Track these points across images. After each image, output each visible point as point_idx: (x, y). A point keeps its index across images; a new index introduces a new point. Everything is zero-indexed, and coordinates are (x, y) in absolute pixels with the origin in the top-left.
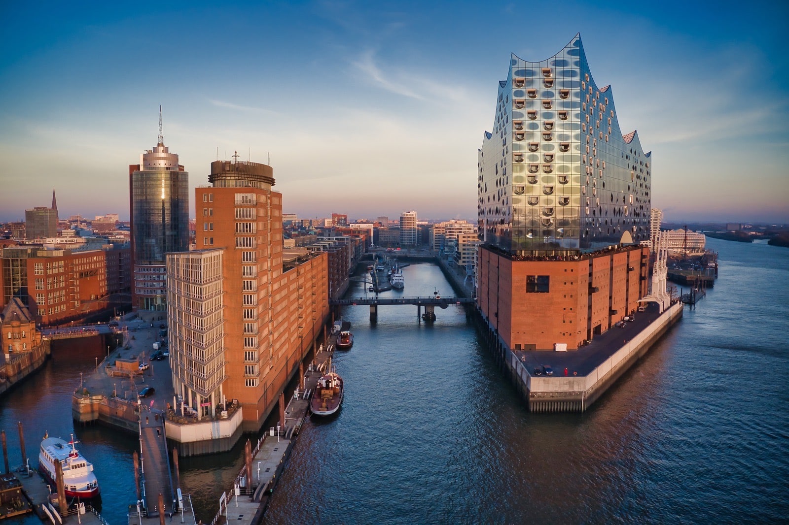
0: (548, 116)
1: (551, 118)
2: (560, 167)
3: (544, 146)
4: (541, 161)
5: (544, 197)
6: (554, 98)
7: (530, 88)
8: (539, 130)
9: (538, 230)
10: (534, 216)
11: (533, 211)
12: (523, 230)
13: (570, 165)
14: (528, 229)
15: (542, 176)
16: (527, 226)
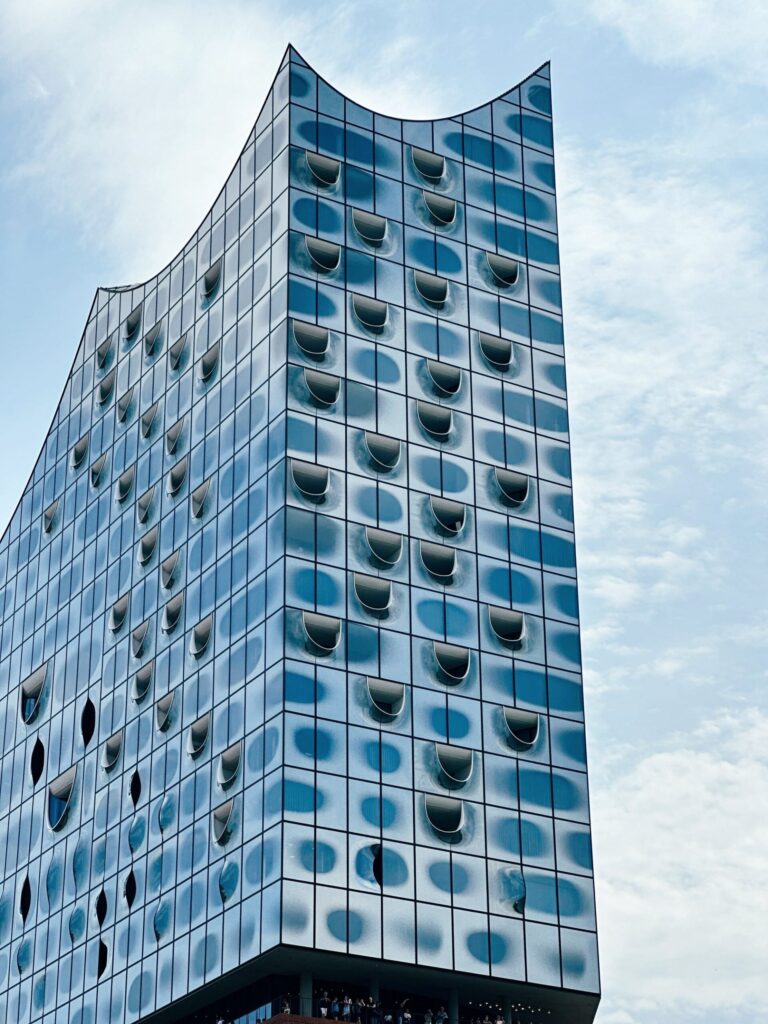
0: (438, 339)
1: (452, 352)
2: (495, 573)
3: (425, 463)
4: (411, 527)
5: (430, 696)
6: (461, 277)
7: (362, 210)
8: (400, 387)
9: (406, 852)
10: (387, 778)
11: (381, 757)
12: (336, 841)
13: (535, 575)
14: (358, 844)
15: (418, 595)
16: (358, 824)
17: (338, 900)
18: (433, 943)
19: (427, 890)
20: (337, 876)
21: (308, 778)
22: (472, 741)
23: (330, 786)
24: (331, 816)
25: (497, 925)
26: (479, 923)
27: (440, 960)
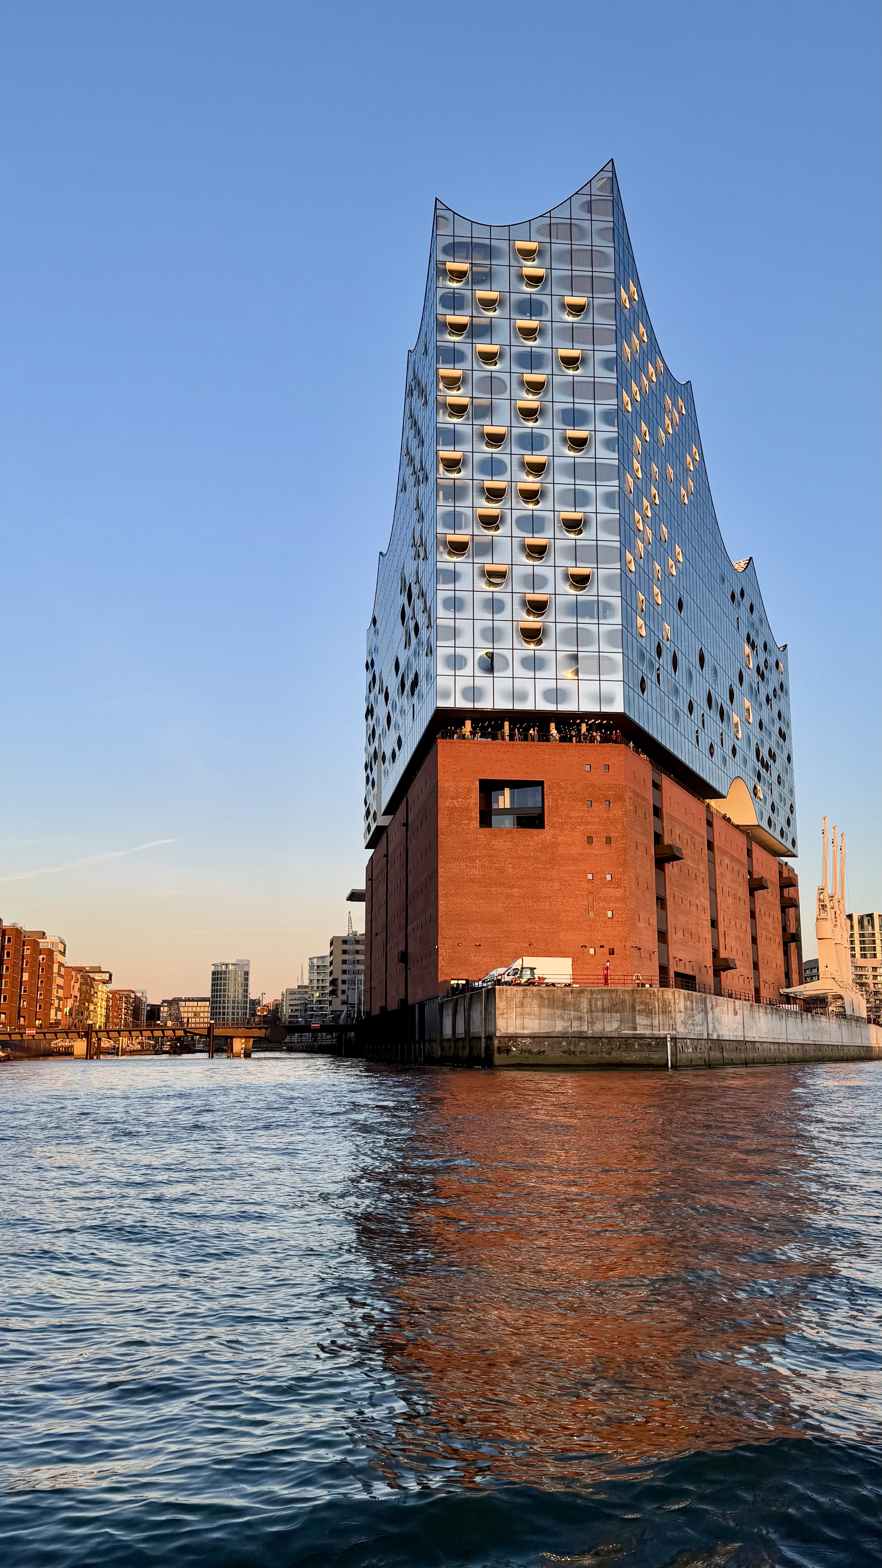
0: (532, 360)
2: (566, 493)
3: (521, 436)
4: (512, 476)
5: (524, 569)
6: (547, 317)
8: (507, 395)
9: (508, 654)
10: (496, 617)
11: (494, 606)
12: (468, 653)
13: (591, 490)
14: (481, 653)
15: (516, 514)
16: (479, 642)
17: (469, 682)
18: (523, 697)
19: (520, 671)
20: (468, 670)
21: (451, 623)
22: (549, 589)
23: (464, 625)
24: (465, 640)
25: (561, 684)
26: (552, 684)
27: (528, 706)
